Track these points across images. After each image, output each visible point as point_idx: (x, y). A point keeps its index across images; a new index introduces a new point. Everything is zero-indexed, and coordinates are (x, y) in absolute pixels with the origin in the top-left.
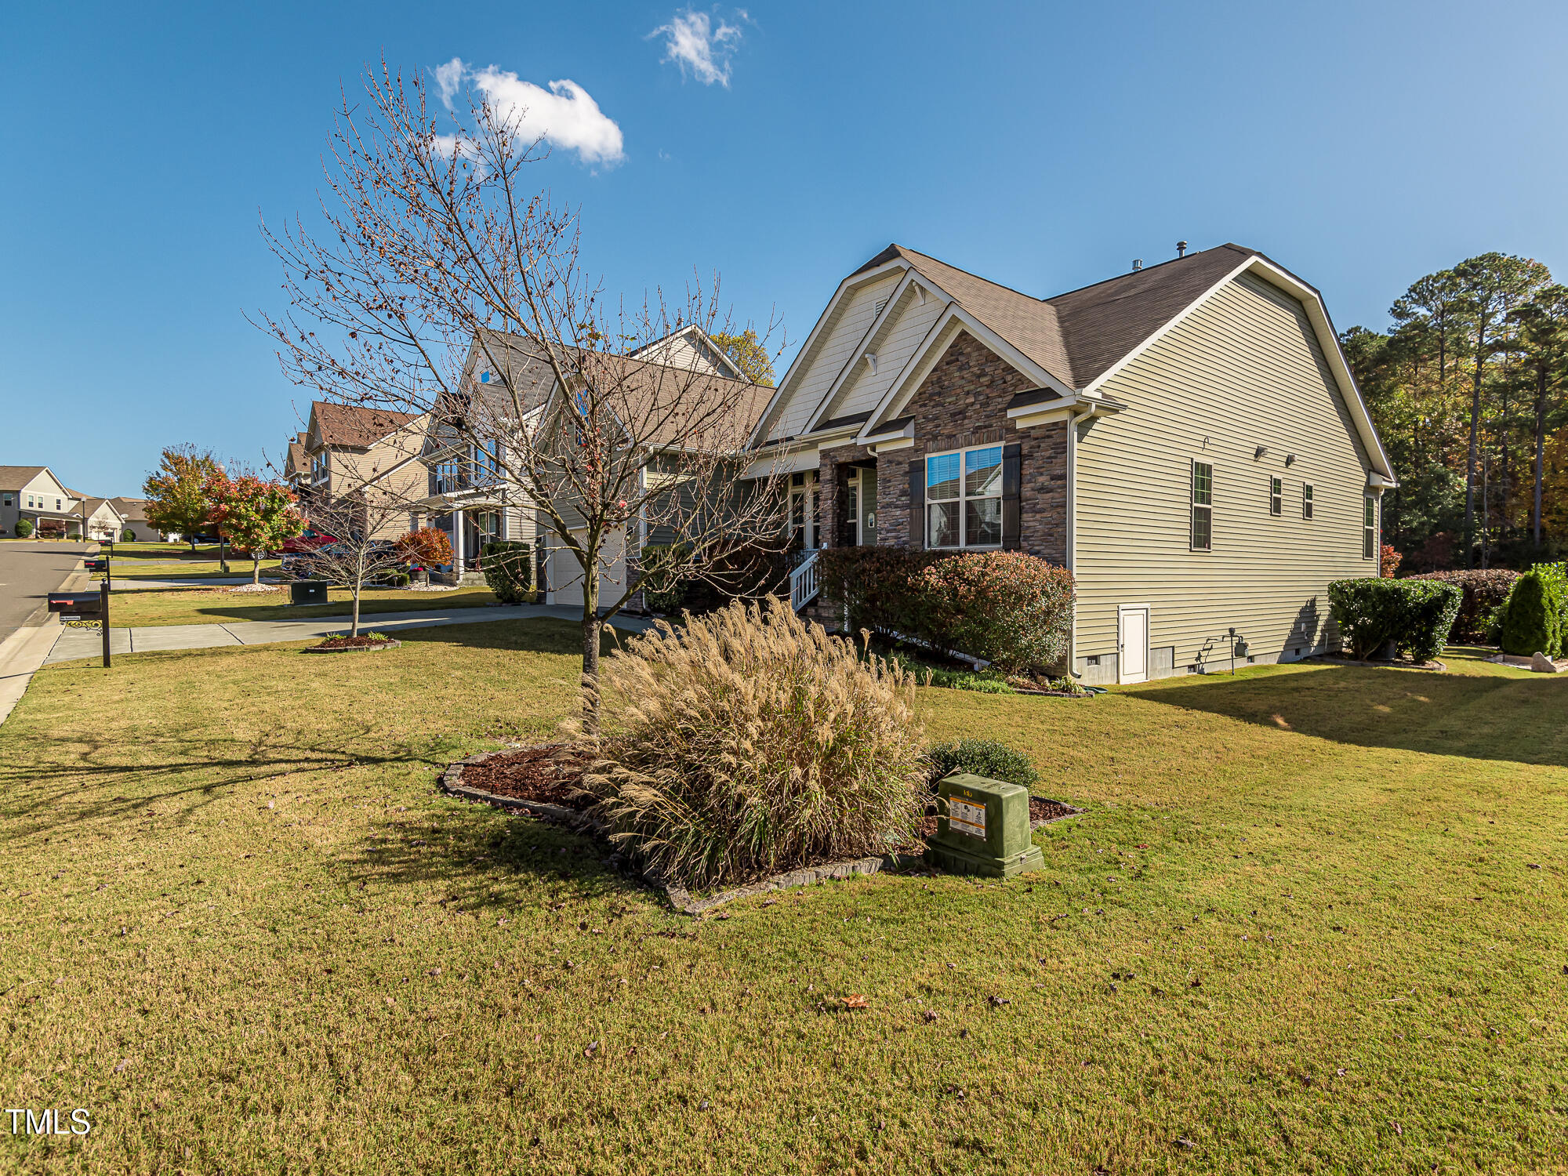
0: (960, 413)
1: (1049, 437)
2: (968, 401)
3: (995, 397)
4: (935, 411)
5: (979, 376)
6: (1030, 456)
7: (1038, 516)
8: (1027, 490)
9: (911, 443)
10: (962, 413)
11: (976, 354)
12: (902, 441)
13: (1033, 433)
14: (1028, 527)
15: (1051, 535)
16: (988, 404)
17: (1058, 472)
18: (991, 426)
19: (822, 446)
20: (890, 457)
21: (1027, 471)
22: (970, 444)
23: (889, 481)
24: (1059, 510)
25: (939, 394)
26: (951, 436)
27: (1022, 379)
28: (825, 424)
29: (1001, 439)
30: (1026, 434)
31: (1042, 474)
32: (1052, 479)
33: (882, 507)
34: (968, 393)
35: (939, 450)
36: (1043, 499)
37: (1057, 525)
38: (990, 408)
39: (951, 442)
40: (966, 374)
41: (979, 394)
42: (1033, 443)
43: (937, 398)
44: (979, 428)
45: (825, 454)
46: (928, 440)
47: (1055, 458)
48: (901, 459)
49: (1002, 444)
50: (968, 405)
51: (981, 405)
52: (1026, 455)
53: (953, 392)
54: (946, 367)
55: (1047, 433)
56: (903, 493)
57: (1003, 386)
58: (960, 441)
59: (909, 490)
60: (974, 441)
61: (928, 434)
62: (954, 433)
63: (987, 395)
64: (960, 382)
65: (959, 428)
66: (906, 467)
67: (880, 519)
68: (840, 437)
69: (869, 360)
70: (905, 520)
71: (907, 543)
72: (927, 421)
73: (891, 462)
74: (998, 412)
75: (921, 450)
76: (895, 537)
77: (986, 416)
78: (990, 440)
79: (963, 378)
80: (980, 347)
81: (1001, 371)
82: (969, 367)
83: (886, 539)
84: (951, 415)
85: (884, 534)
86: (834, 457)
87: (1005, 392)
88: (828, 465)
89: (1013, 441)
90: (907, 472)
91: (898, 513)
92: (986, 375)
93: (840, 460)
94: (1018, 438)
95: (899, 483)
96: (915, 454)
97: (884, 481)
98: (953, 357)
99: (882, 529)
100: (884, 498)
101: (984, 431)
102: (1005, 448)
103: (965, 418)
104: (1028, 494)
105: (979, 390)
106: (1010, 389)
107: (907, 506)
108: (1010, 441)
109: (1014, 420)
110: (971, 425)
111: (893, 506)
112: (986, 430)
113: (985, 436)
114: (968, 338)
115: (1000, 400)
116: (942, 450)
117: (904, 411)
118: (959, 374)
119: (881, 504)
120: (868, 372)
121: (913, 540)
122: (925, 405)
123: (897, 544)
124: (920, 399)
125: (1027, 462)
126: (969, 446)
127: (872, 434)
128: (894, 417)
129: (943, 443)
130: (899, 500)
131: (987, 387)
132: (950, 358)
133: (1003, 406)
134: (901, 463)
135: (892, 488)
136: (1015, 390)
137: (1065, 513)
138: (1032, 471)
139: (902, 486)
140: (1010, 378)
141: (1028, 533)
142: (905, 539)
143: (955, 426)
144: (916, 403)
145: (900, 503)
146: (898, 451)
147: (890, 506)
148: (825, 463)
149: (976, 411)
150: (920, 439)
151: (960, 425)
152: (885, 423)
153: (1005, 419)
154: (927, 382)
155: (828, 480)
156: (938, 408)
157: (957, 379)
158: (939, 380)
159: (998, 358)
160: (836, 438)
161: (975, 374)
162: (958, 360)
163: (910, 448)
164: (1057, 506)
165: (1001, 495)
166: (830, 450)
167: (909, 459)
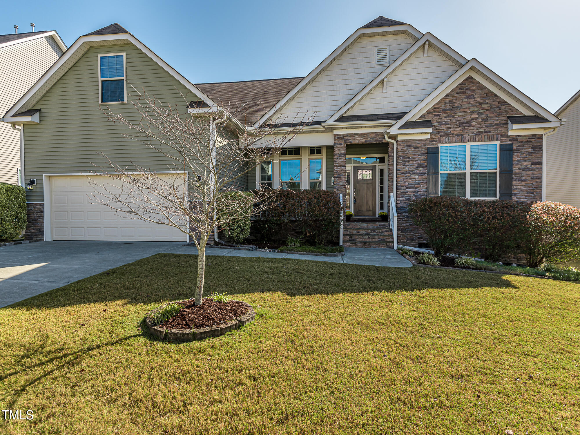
0: (467, 123)
1: (531, 142)
2: (473, 117)
3: (493, 117)
4: (446, 120)
5: (481, 104)
6: (517, 151)
7: (523, 183)
8: (515, 169)
9: (428, 137)
10: (469, 123)
11: (479, 91)
12: (423, 134)
13: (519, 138)
14: (516, 189)
15: (532, 193)
16: (487, 120)
17: (537, 161)
18: (490, 132)
19: (336, 132)
20: (409, 144)
21: (516, 157)
23: (409, 158)
24: (538, 180)
25: (451, 110)
26: (458, 135)
27: (513, 109)
28: (342, 119)
29: (497, 140)
30: (514, 139)
31: (525, 161)
32: (532, 164)
33: (402, 173)
34: (472, 112)
35: (450, 142)
36: (526, 175)
37: (537, 188)
38: (489, 122)
39: (460, 138)
40: (471, 101)
41: (482, 113)
42: (519, 144)
43: (449, 112)
44: (480, 132)
45: (339, 137)
46: (441, 136)
47: (534, 153)
48: (418, 145)
49: (498, 143)
50: (472, 119)
51: (483, 120)
52: (515, 150)
53: (462, 110)
54: (456, 95)
55: (529, 140)
56: (420, 166)
57: (498, 111)
58: (467, 138)
59: (426, 164)
60: (477, 139)
61: (442, 132)
62: (462, 134)
63: (487, 115)
64: (467, 105)
65: (466, 131)
66: (423, 151)
67: (400, 180)
68: (358, 128)
69: (385, 83)
70: (422, 181)
71: (424, 195)
72: (441, 125)
73: (409, 146)
74: (495, 125)
75: (435, 141)
76: (414, 192)
77: (486, 126)
78: (489, 140)
79: (469, 103)
80: (483, 87)
81: (497, 103)
82: (474, 98)
83: (406, 193)
84: (460, 123)
85: (404, 190)
86: (348, 140)
87: (500, 115)
88: (341, 144)
89: (506, 141)
90: (424, 154)
91: (417, 177)
92: (486, 104)
93: (353, 142)
94: (510, 140)
95: (416, 159)
96: (431, 143)
97: (404, 157)
98: (462, 91)
99: (403, 187)
100: (404, 168)
101: (484, 134)
102: (501, 145)
103: (471, 126)
104: (517, 171)
105: (481, 111)
106: (503, 113)
107: (424, 174)
108: (504, 142)
109: (507, 130)
110: (475, 130)
111: (412, 173)
112: (486, 134)
113: (486, 137)
114: (473, 81)
115: (497, 118)
116: (452, 143)
117: (421, 117)
118: (466, 100)
119: (402, 172)
120: (379, 90)
121: (430, 194)
122: (439, 115)
123: (415, 196)
124: (435, 111)
125: (516, 154)
126: (473, 141)
127: (400, 128)
128: (414, 120)
129: (454, 139)
130: (417, 170)
131: (487, 110)
132: (460, 91)
133: (499, 122)
134: (418, 148)
135: (411, 162)
136: (507, 114)
137: (542, 182)
138: (519, 159)
139: (419, 161)
140: (503, 107)
141: (516, 192)
142: (422, 193)
143: (463, 130)
144: (432, 113)
145: (417, 171)
146: (415, 140)
147: (409, 173)
148: (339, 142)
149: (479, 123)
150: (435, 135)
151: (467, 129)
152: (407, 122)
153: (500, 129)
154: (441, 102)
155: (342, 154)
156: (450, 118)
157: (465, 103)
158: (451, 102)
159: (495, 95)
160: (354, 128)
161: (479, 102)
162: (466, 93)
163: (427, 139)
164: (536, 178)
165: (498, 171)
166: (344, 135)
167: (425, 145)
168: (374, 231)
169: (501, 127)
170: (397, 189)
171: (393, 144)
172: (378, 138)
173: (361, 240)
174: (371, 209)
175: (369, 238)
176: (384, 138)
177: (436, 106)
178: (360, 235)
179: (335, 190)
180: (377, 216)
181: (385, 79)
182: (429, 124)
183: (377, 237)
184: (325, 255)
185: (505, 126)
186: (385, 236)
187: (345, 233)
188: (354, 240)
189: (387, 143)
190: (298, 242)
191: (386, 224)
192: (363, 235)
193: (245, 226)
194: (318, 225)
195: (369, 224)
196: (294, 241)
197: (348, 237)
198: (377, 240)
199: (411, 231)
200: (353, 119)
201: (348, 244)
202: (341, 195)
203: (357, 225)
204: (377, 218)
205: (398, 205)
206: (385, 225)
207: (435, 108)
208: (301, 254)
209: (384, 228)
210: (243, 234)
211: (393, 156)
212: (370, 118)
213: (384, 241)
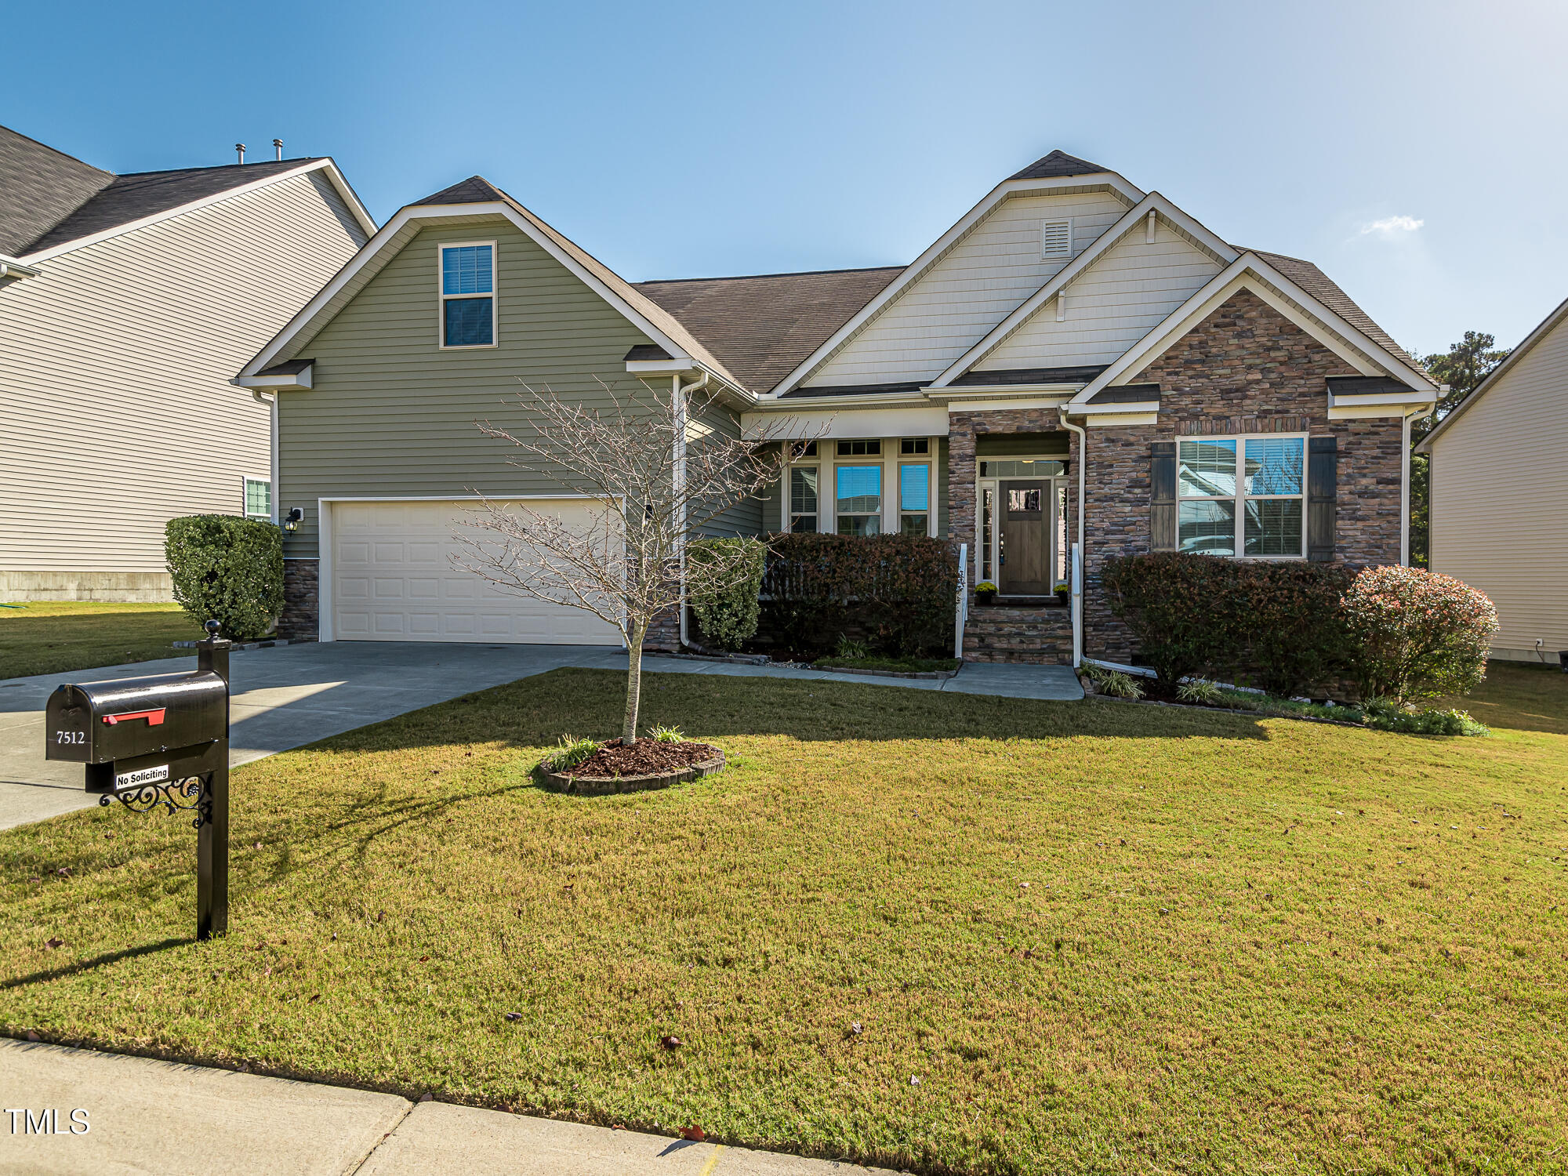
0: (1237, 390)
1: (1377, 433)
2: (1250, 377)
3: (1294, 378)
4: (1194, 383)
5: (1269, 349)
6: (1347, 453)
7: (1360, 525)
8: (1343, 493)
9: (1153, 420)
10: (1242, 391)
11: (1264, 321)
12: (1144, 414)
13: (1351, 426)
14: (1345, 537)
15: (1380, 547)
16: (1282, 385)
17: (1390, 476)
18: (1287, 412)
19: (954, 407)
20: (1112, 436)
21: (1344, 468)
22: (1254, 430)
23: (1111, 466)
24: (1391, 518)
25: (1202, 362)
26: (1219, 418)
27: (1337, 362)
28: (968, 378)
29: (1303, 429)
30: (1341, 427)
31: (1364, 476)
32: (1379, 483)
33: (1097, 500)
34: (1250, 367)
35: (1201, 433)
36: (1365, 506)
37: (1389, 536)
38: (1286, 390)
39: (1223, 424)
40: (1247, 343)
41: (1270, 370)
42: (1351, 439)
43: (1198, 367)
44: (1267, 412)
45: (959, 419)
46: (1182, 419)
47: (1383, 458)
48: (1132, 439)
49: (1305, 435)
50: (1250, 383)
51: (1272, 385)
52: (1341, 452)
53: (1226, 363)
54: (1213, 330)
55: (1373, 429)
56: (1135, 483)
57: (1306, 366)
58: (1238, 425)
59: (1148, 480)
60: (1259, 427)
61: (1184, 410)
62: (1227, 414)
63: (1281, 373)
64: (1238, 353)
65: (1235, 409)
66: (1143, 451)
67: (1091, 515)
68: (1001, 398)
69: (1061, 300)
70: (1140, 518)
71: (1144, 549)
72: (1180, 395)
73: (1113, 441)
74: (1299, 396)
75: (1169, 430)
76: (1122, 541)
77: (1279, 399)
78: (1285, 428)
79: (1243, 348)
80: (1271, 314)
81: (1303, 347)
82: (1254, 336)
83: (1104, 543)
84: (1222, 391)
85: (1099, 536)
86: (979, 424)
87: (1309, 373)
88: (964, 435)
89: (1322, 433)
90: (1143, 457)
91: (1128, 509)
92: (1279, 349)
93: (991, 429)
94: (1331, 430)
95: (1127, 469)
96: (1159, 435)
97: (1101, 465)
98: (1227, 320)
99: (1098, 529)
100: (1100, 489)
101: (1276, 416)
102: (1311, 440)
103: (1246, 397)
104: (1346, 498)
105: (1268, 365)
106: (1317, 371)
107: (1144, 501)
108: (1318, 433)
109: (1326, 408)
110: (1256, 407)
111: (1117, 500)
112: (1280, 415)
113: (1279, 422)
114: (1252, 299)
115: (1303, 382)
116: (1206, 434)
117: (1138, 376)
118: (1236, 341)
119: (1095, 496)
120: (1048, 315)
121: (1157, 546)
122: (1177, 374)
123: (1125, 551)
124: (1168, 364)
125: (1343, 460)
126: (1252, 432)
127: (1090, 402)
128: (1124, 382)
129: (1209, 425)
130: (1129, 492)
131: (1282, 363)
132: (1222, 320)
133: (1306, 389)
134: (1132, 444)
135: (1115, 476)
136: (1325, 373)
137: (1400, 523)
138: (1350, 471)
139: (1134, 475)
140: (1317, 357)
141: (1344, 543)
142: (1139, 543)
143: (1231, 406)
144: (1162, 368)
145: (1130, 496)
146: (1125, 428)
147: (1112, 499)
148: (962, 430)
149: (1263, 391)
150: (1168, 416)
151: (1238, 405)
152: (1107, 388)
153: (1309, 405)
154: (1181, 345)
155: (967, 456)
156: (1200, 380)
157: (1233, 348)
158: (1202, 344)
159: (1300, 331)
160: (993, 398)
161: (1263, 345)
162: (1235, 325)
163: (1150, 426)
164: (1388, 514)
165: (1304, 496)
166: (971, 414)
167: (1145, 439)
168: (1035, 627)
169: (1312, 401)
170: (1085, 535)
171: (1078, 434)
172: (1046, 421)
173: (1005, 646)
174: (1039, 576)
175: (1022, 642)
176: (1059, 422)
177: (1171, 354)
178: (1003, 636)
179: (951, 535)
180: (1052, 595)
181: (1061, 293)
182: (1153, 393)
183: (1038, 641)
184: (910, 677)
185: (1320, 399)
186: (1057, 638)
187: (971, 630)
188: (989, 646)
189: (1066, 434)
190: (863, 649)
191: (1063, 611)
192: (1010, 635)
193: (747, 613)
194: (904, 613)
195: (1025, 613)
196: (853, 647)
197: (976, 640)
198: (1038, 646)
199: (1115, 628)
200: (992, 379)
201: (974, 655)
202: (964, 547)
203: (998, 613)
204: (1052, 599)
205: (1089, 570)
206: (1060, 614)
207: (1168, 358)
208: (861, 673)
209: (1057, 621)
210: (741, 631)
211: (1078, 462)
212: (1025, 378)
213: (1054, 650)
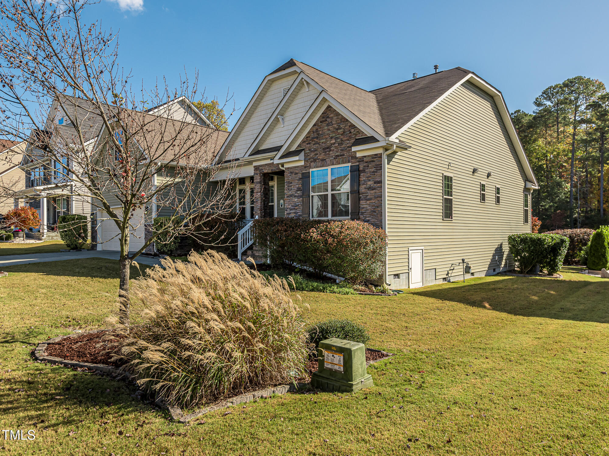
0: (328, 148)
1: (373, 161)
2: (332, 142)
3: (345, 140)
4: (315, 147)
5: (337, 129)
6: (364, 171)
7: (368, 202)
8: (362, 189)
9: (302, 163)
11: (335, 118)
12: (298, 162)
13: (365, 159)
14: (363, 208)
15: (375, 212)
16: (342, 144)
17: (379, 180)
18: (344, 155)
19: (255, 164)
20: (291, 170)
21: (363, 178)
22: (333, 164)
23: (291, 183)
24: (379, 199)
25: (317, 138)
26: (323, 160)
27: (359, 132)
28: (257, 152)
29: (349, 162)
30: (361, 159)
31: (370, 180)
32: (375, 183)
33: (288, 197)
34: (332, 138)
35: (317, 167)
36: (370, 194)
37: (378, 207)
38: (343, 146)
39: (323, 163)
40: (331, 128)
41: (338, 138)
42: (365, 164)
43: (316, 140)
44: (338, 156)
45: (256, 168)
46: (311, 162)
47: (376, 172)
48: (297, 171)
49: (349, 164)
50: (332, 144)
51: (339, 144)
52: (361, 171)
53: (324, 137)
54: (320, 124)
55: (372, 159)
56: (298, 189)
57: (349, 135)
58: (328, 163)
59: (301, 188)
60: (336, 163)
61: (312, 158)
62: (325, 158)
63: (341, 139)
64: (328, 132)
65: (327, 156)
66: (300, 176)
70: (299, 204)
72: (311, 152)
73: (292, 173)
74: (347, 148)
75: (308, 167)
76: (295, 213)
77: (341, 150)
78: (343, 163)
79: (329, 130)
80: (338, 114)
81: (348, 127)
83: (290, 214)
84: (323, 149)
85: (288, 211)
86: (261, 170)
87: (350, 138)
88: (258, 174)
89: (355, 163)
90: (300, 179)
91: (296, 200)
92: (341, 129)
94: (358, 162)
95: (296, 184)
96: (305, 169)
97: (289, 183)
98: (324, 119)
99: (288, 208)
100: (289, 192)
101: (340, 157)
102: (351, 167)
103: (330, 151)
104: (363, 191)
105: (337, 136)
106: (353, 136)
107: (301, 196)
108: (353, 163)
110: (334, 154)
111: (293, 196)
113: (341, 160)
114: (332, 109)
115: (348, 142)
116: (319, 167)
117: (298, 146)
118: (327, 128)
121: (304, 214)
122: (309, 143)
123: (296, 216)
124: (307, 140)
125: (362, 174)
127: (281, 158)
128: (294, 149)
129: (319, 164)
131: (342, 135)
132: (322, 119)
133: (349, 145)
134: (297, 173)
135: (292, 187)
136: (355, 137)
137: (382, 201)
138: (364, 179)
139: (298, 186)
140: (353, 130)
141: (363, 211)
143: (325, 155)
144: (305, 142)
145: (297, 194)
146: (294, 167)
148: (257, 172)
149: (336, 147)
150: (307, 161)
151: (328, 154)
152: (286, 152)
153: (351, 152)
154: (311, 132)
155: (259, 182)
156: (317, 145)
157: (326, 130)
158: (317, 130)
159: (347, 120)
160: (263, 159)
161: (335, 128)
162: (326, 120)
163: (302, 166)
164: (378, 197)
165: (349, 191)
166: (259, 166)
167: (301, 171)
171: (285, 170)
177: (308, 136)
181: (279, 116)
200: (267, 151)
207: (307, 138)
212: (270, 151)
